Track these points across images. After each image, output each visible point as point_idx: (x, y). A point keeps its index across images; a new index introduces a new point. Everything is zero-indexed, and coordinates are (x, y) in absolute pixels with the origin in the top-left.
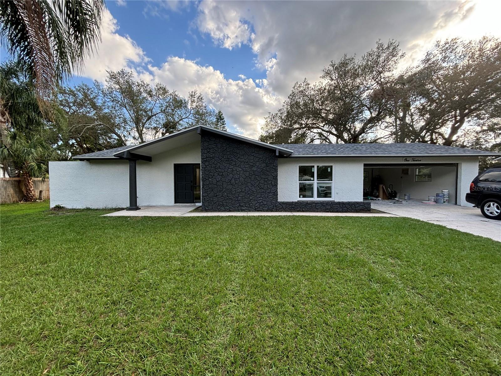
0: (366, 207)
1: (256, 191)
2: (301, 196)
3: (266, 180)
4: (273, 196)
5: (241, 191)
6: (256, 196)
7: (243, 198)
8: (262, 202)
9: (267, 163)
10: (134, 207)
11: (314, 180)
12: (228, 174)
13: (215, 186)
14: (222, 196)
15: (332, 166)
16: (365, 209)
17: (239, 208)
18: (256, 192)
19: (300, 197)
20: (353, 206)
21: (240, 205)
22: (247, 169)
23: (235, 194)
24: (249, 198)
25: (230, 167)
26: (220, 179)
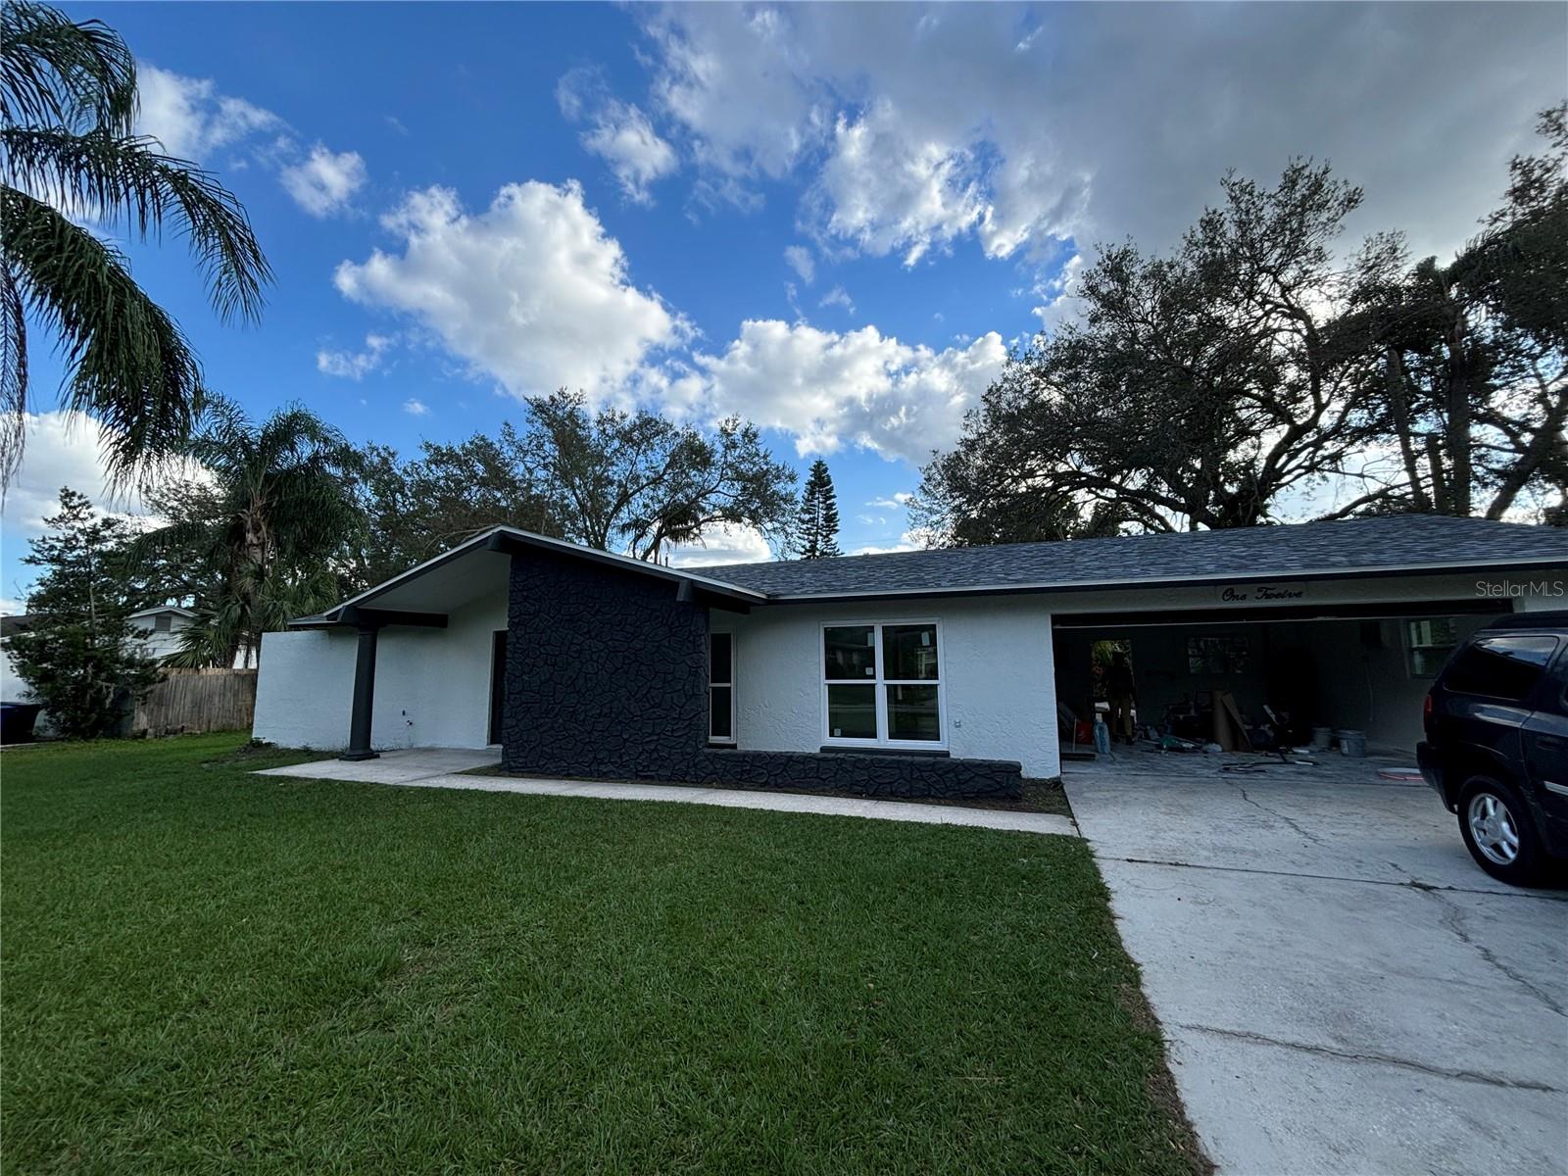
0: (998, 783)
1: (639, 713)
2: (838, 732)
3: (670, 677)
4: (687, 730)
5: (600, 715)
6: (640, 729)
7: (606, 734)
8: (656, 749)
9: (672, 623)
10: (360, 752)
11: (873, 677)
12: (570, 659)
13: (538, 696)
14: (552, 728)
15: (933, 627)
16: (996, 790)
17: (594, 767)
18: (641, 716)
19: (832, 734)
20: (951, 775)
21: (595, 758)
22: (617, 643)
23: (584, 720)
24: (621, 735)
25: (575, 641)
26: (548, 675)
